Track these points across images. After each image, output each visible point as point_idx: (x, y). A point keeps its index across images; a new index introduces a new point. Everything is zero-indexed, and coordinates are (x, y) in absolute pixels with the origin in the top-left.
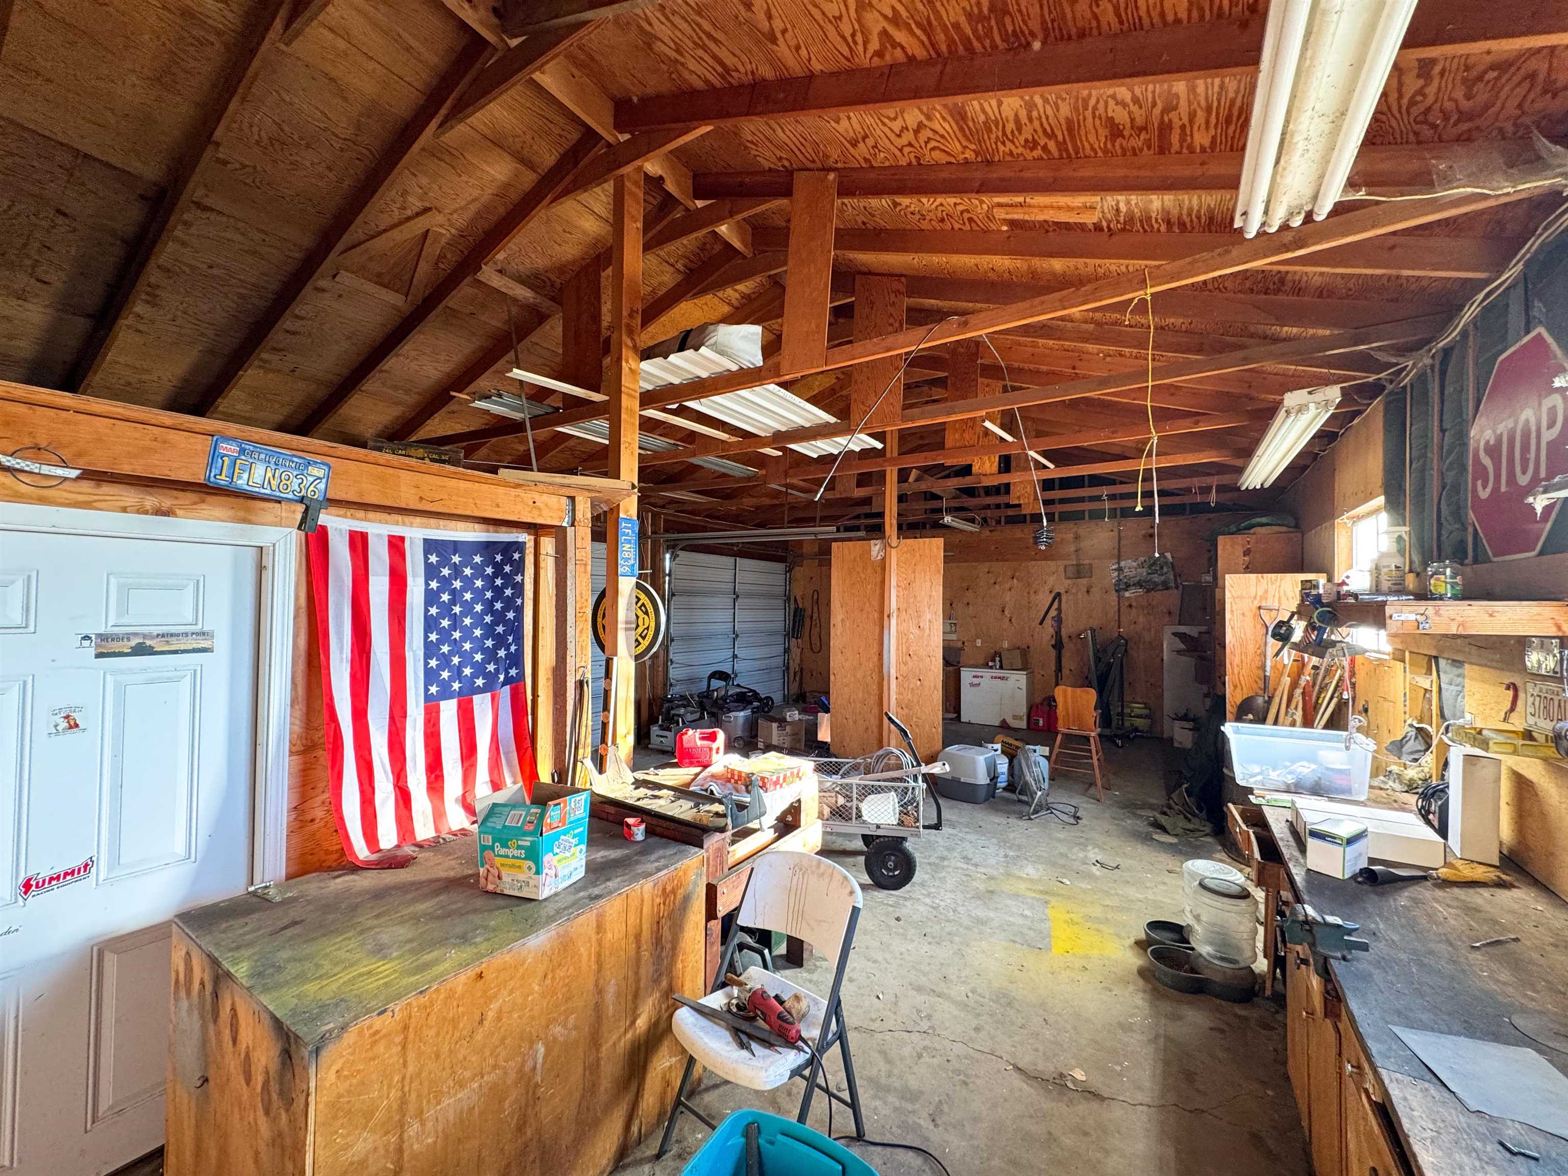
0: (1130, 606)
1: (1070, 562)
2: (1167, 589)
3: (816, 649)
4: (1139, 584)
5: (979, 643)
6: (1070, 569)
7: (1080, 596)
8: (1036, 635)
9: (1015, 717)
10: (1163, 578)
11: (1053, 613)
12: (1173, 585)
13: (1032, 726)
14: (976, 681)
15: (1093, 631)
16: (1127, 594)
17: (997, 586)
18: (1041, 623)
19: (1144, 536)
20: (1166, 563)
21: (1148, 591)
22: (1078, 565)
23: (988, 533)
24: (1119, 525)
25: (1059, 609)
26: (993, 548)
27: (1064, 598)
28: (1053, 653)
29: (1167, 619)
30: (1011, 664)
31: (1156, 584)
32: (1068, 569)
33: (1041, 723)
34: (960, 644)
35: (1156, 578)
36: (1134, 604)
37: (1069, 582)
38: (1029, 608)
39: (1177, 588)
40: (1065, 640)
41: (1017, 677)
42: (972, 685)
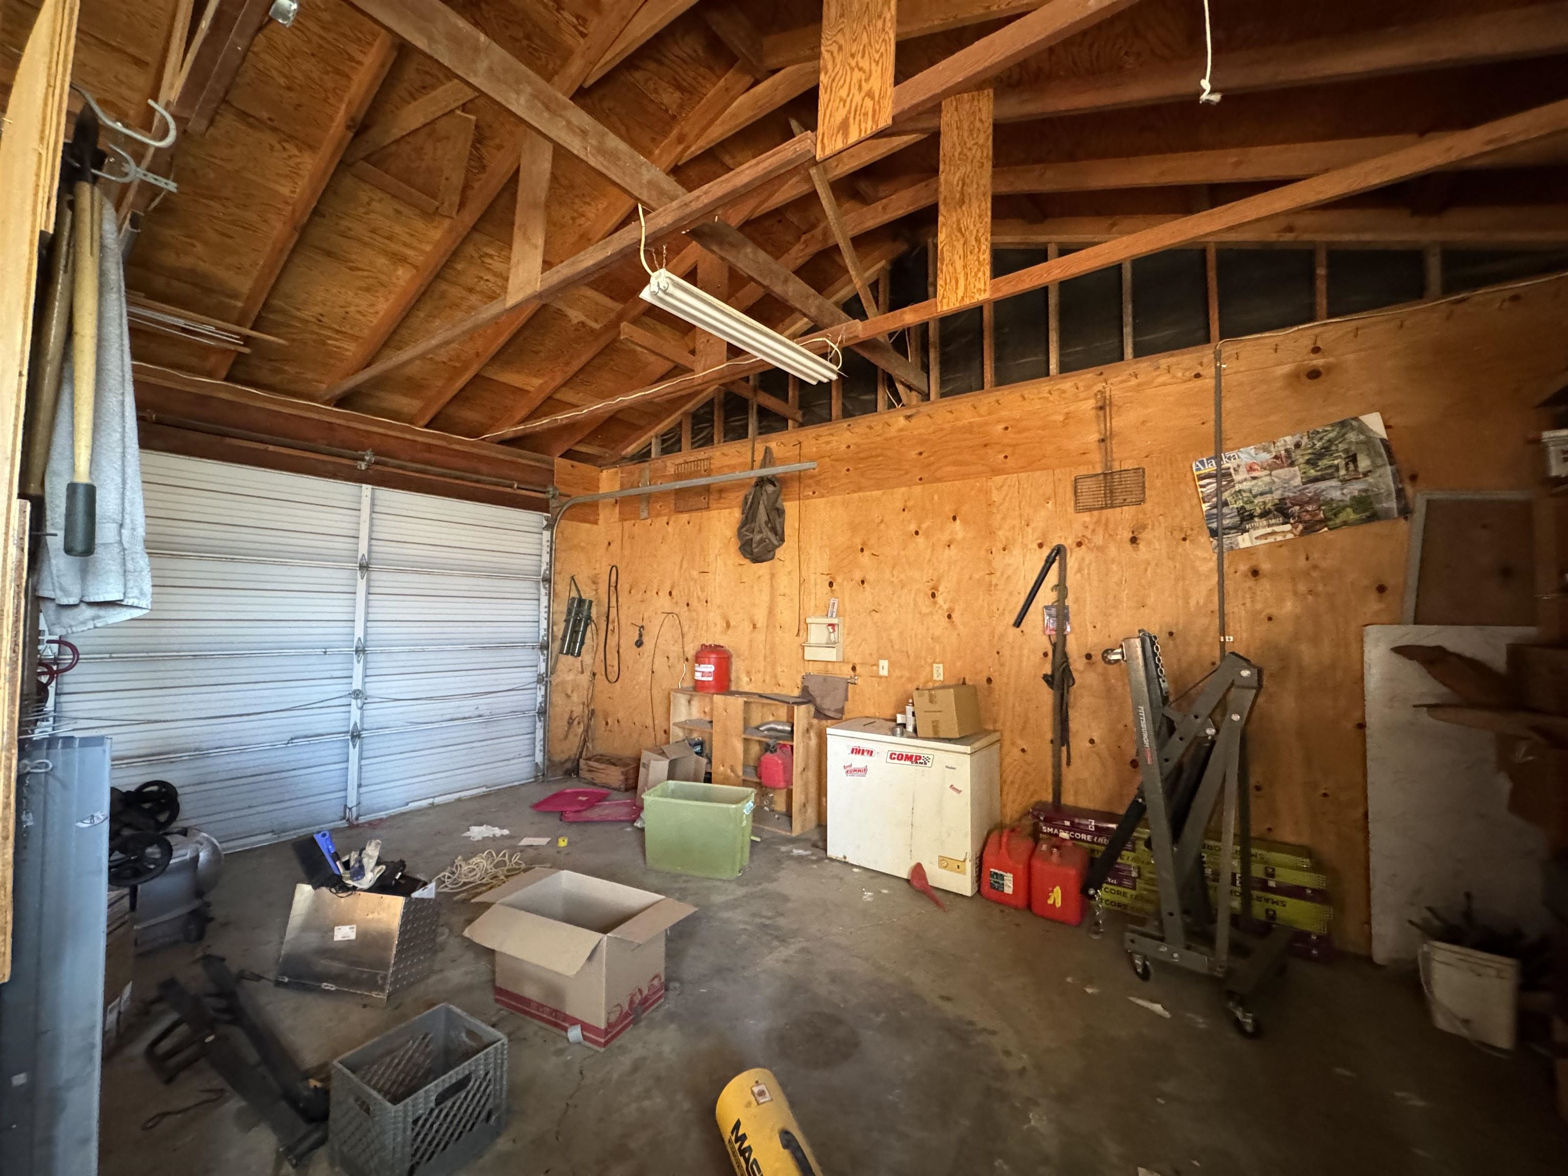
0: (1255, 573)
1: (1083, 471)
2: (1374, 517)
3: (613, 677)
4: (1282, 511)
5: (884, 667)
6: (1086, 486)
7: (1112, 550)
8: (1006, 652)
9: (944, 862)
10: (1355, 488)
11: (1047, 595)
12: (1392, 504)
13: (986, 888)
14: (859, 761)
15: (1149, 641)
16: (1244, 541)
17: (920, 539)
18: (1018, 623)
19: (1294, 376)
20: (1368, 443)
21: (1310, 528)
22: (1107, 475)
23: (902, 421)
24: (1218, 357)
25: (1061, 588)
26: (913, 454)
27: (1072, 562)
28: (1046, 696)
29: (1373, 605)
30: (935, 726)
31: (1336, 509)
32: (1084, 486)
33: (1009, 888)
34: (846, 671)
35: (1332, 490)
36: (1265, 566)
37: (1086, 517)
38: (990, 588)
39: (1405, 512)
40: (1077, 664)
41: (951, 760)
42: (851, 771)
